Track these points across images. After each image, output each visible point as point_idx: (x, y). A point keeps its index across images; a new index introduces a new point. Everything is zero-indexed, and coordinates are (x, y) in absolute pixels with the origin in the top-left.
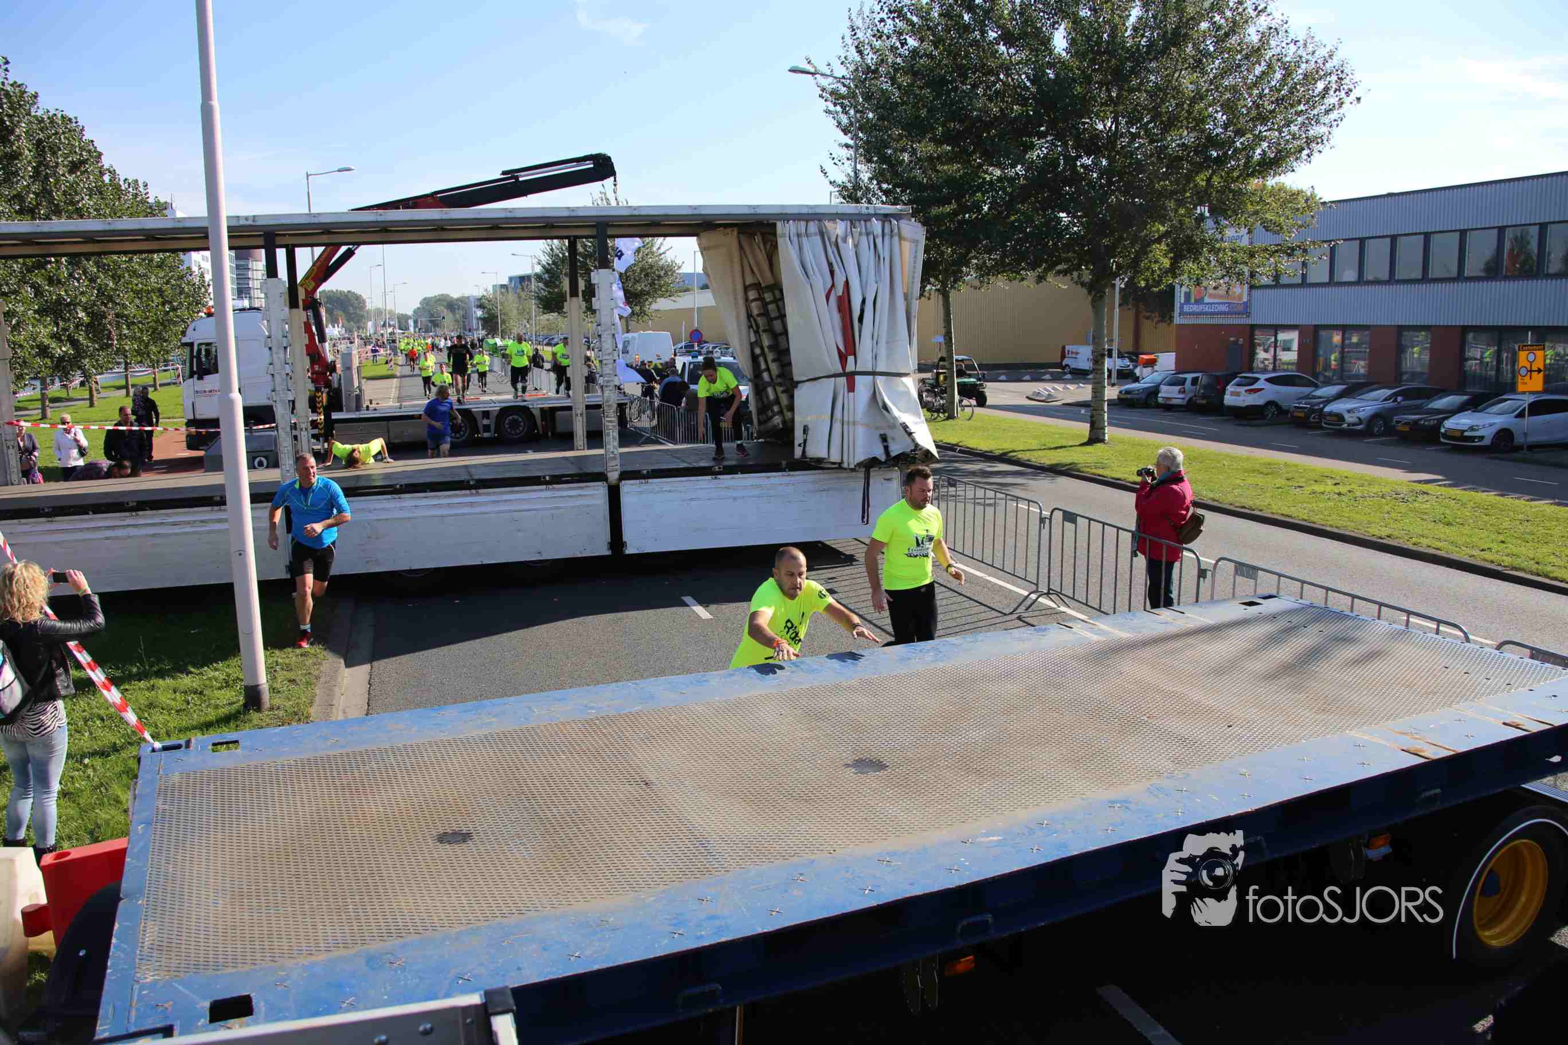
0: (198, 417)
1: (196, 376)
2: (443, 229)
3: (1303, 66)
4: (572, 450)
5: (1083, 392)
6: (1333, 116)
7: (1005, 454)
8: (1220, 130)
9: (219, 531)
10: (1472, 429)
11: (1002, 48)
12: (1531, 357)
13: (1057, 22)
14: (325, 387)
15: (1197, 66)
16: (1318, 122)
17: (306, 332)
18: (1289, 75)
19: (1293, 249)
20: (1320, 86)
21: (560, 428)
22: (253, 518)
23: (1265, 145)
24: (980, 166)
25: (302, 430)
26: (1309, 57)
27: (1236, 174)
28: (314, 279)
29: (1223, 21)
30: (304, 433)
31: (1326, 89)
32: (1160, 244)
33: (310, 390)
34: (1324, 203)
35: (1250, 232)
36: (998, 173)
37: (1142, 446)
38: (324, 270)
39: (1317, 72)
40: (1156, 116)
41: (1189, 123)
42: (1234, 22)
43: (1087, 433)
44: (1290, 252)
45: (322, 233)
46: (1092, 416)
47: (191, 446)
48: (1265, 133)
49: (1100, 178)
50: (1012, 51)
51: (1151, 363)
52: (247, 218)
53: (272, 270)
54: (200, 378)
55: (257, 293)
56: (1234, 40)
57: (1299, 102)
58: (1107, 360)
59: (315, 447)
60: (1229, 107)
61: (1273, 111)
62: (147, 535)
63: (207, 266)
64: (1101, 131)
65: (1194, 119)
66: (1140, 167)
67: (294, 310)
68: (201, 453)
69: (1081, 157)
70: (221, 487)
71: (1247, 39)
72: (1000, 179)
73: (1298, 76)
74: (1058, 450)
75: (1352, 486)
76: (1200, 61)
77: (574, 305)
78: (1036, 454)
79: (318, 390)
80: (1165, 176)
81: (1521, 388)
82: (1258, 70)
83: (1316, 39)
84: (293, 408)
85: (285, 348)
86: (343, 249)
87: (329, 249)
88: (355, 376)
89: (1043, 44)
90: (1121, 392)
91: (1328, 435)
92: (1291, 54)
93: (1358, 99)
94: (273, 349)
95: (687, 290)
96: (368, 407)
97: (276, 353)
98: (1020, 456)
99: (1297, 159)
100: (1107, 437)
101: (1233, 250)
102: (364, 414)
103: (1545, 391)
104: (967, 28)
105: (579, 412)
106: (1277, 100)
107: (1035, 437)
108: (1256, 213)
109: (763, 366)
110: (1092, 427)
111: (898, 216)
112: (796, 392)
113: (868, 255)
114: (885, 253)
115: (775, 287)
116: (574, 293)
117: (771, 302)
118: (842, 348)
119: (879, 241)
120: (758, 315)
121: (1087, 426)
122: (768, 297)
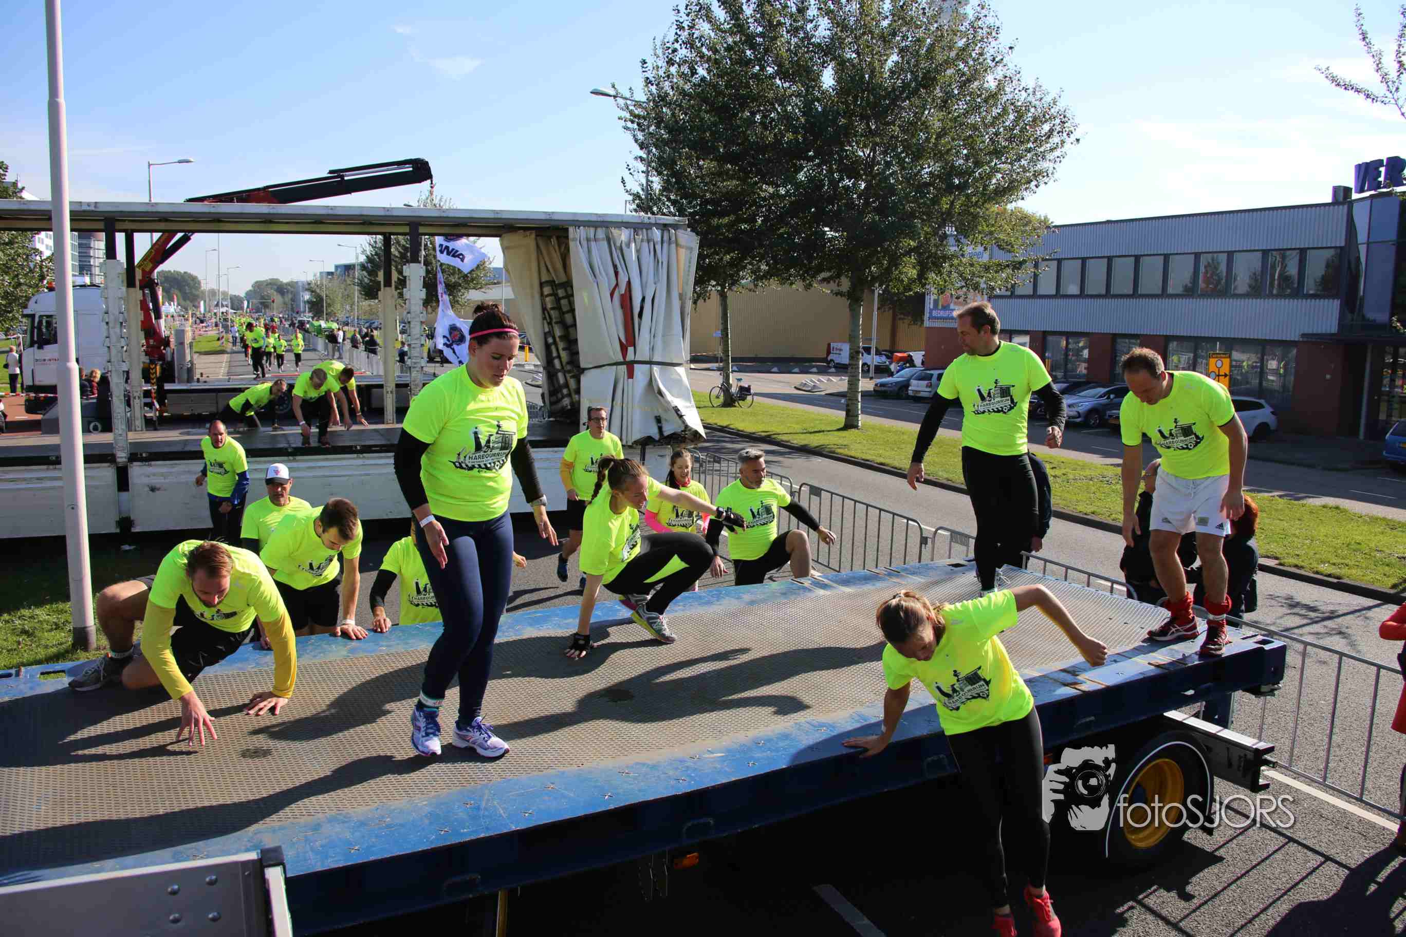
0: (37, 383)
1: (36, 346)
2: (271, 222)
3: (1032, 110)
4: (383, 423)
6: (1057, 153)
7: (769, 436)
8: (961, 162)
9: (53, 488)
11: (778, 82)
12: (1218, 364)
13: (824, 62)
14: (159, 360)
15: (944, 106)
16: (1044, 158)
17: (142, 309)
18: (1022, 117)
19: (1021, 263)
20: (1046, 127)
21: (375, 404)
22: (86, 477)
23: (1001, 176)
24: (756, 183)
25: (135, 398)
26: (1038, 103)
27: (974, 199)
28: (150, 261)
29: (966, 69)
30: (137, 401)
31: (1051, 131)
33: (144, 363)
34: (1048, 227)
35: (985, 249)
36: (771, 190)
37: (890, 432)
38: (161, 253)
39: (1044, 116)
40: (907, 148)
41: (935, 155)
42: (976, 70)
43: (844, 420)
44: (1018, 266)
45: (160, 221)
46: (848, 405)
47: (29, 410)
48: (1001, 165)
49: (859, 197)
50: (787, 85)
52: (89, 204)
53: (111, 252)
54: (40, 347)
55: (97, 271)
56: (976, 83)
57: (1028, 141)
58: (862, 354)
59: (148, 415)
60: (969, 142)
61: (1007, 147)
63: (50, 242)
64: (861, 158)
65: (940, 152)
66: (892, 190)
67: (131, 290)
68: (38, 417)
69: (841, 179)
70: (57, 447)
71: (986, 85)
72: (772, 196)
73: (1029, 117)
74: (817, 434)
75: (1067, 470)
76: (946, 102)
77: (387, 294)
78: (796, 436)
79: (152, 362)
80: (915, 200)
82: (995, 111)
83: (1044, 87)
84: (128, 378)
85: (121, 323)
86: (179, 235)
87: (167, 234)
88: (188, 351)
89: (814, 80)
90: (876, 385)
92: (1022, 99)
93: (1078, 140)
94: (110, 325)
95: (495, 284)
96: (198, 380)
97: (113, 328)
98: (785, 438)
99: (1026, 189)
100: (860, 424)
101: (972, 265)
102: (194, 386)
104: (748, 63)
105: (389, 390)
106: (1010, 137)
107: (797, 423)
108: (991, 233)
109: (555, 354)
110: (847, 415)
111: (675, 226)
112: (583, 379)
113: (648, 260)
114: (663, 258)
115: (568, 285)
116: (388, 283)
117: (563, 298)
118: (623, 341)
119: (658, 247)
120: (552, 309)
121: (843, 414)
122: (561, 293)
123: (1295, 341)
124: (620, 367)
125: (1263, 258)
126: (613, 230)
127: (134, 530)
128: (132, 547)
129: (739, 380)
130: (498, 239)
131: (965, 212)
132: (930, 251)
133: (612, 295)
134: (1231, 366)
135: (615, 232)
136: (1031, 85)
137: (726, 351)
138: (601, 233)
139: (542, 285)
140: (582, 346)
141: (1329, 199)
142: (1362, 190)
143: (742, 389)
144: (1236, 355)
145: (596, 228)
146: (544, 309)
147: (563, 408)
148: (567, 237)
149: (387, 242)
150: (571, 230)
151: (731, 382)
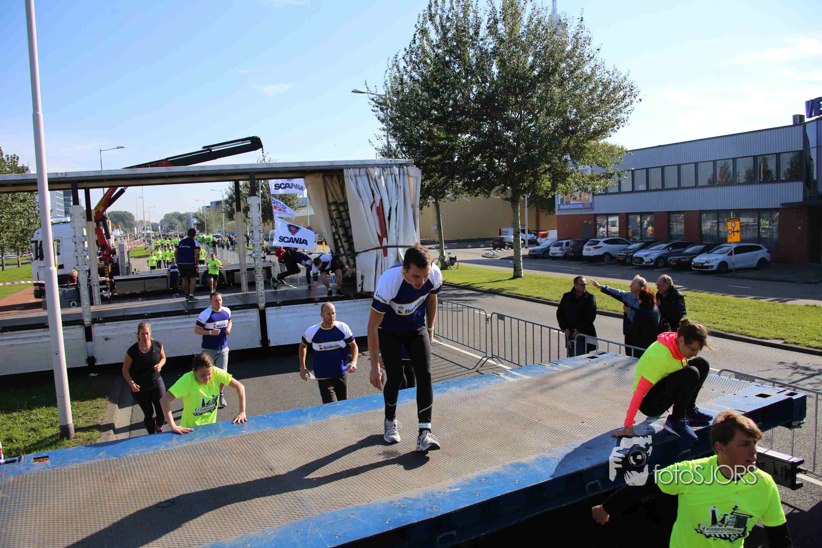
1: (39, 259)
3: (613, 84)
4: (241, 292)
5: (509, 253)
6: (629, 108)
7: (469, 285)
9: (48, 342)
10: (707, 262)
12: (733, 225)
14: (110, 263)
15: (561, 85)
16: (621, 112)
17: (97, 232)
18: (606, 88)
19: (611, 175)
20: (621, 93)
21: (235, 281)
22: (64, 334)
23: (596, 123)
25: (94, 286)
27: (581, 139)
28: (102, 206)
29: (572, 63)
30: (96, 287)
31: (624, 96)
32: (546, 174)
33: (100, 265)
34: (627, 152)
35: (591, 167)
37: (541, 278)
38: (108, 201)
39: (620, 87)
42: (578, 63)
43: (513, 273)
44: (609, 176)
46: (515, 264)
47: (37, 296)
48: (596, 118)
49: (514, 141)
51: (545, 236)
52: (62, 174)
53: (76, 202)
54: (41, 260)
56: (578, 72)
57: (612, 102)
58: (521, 234)
59: (104, 295)
60: (577, 106)
61: (599, 107)
62: (8, 346)
64: (513, 118)
65: (560, 112)
67: (90, 222)
68: (41, 300)
71: (585, 71)
73: (611, 88)
74: (498, 282)
77: (239, 216)
78: (485, 285)
79: (105, 264)
81: (729, 240)
82: (590, 87)
83: (618, 70)
84: (90, 274)
85: (84, 242)
86: (119, 189)
87: (111, 189)
88: (126, 256)
90: (530, 251)
91: (636, 269)
92: (606, 78)
93: (640, 100)
94: (77, 243)
95: (303, 207)
96: (133, 273)
97: (79, 245)
98: (479, 285)
99: (612, 130)
100: (522, 275)
101: (583, 177)
102: (131, 276)
103: (742, 241)
105: (243, 272)
106: (601, 100)
107: (486, 277)
108: (593, 157)
109: (340, 245)
110: (515, 270)
111: (407, 165)
112: (357, 258)
113: (392, 185)
114: (401, 184)
115: (345, 203)
116: (239, 209)
117: (343, 211)
118: (380, 234)
119: (397, 178)
120: (337, 218)
121: (513, 269)
122: (341, 208)
123: (777, 208)
124: (378, 250)
125: (754, 161)
126: (370, 169)
127: (96, 364)
128: (96, 375)
129: (449, 253)
130: (302, 179)
131: (577, 146)
132: (558, 170)
133: (372, 207)
134: (741, 226)
135: (371, 170)
136: (611, 70)
137: (440, 237)
138: (363, 171)
139: (329, 204)
140: (356, 239)
141: (791, 123)
142: (810, 116)
143: (451, 259)
144: (743, 220)
145: (360, 168)
146: (331, 218)
147: (347, 276)
148: (343, 176)
149: (237, 185)
150: (345, 171)
151: (444, 255)
